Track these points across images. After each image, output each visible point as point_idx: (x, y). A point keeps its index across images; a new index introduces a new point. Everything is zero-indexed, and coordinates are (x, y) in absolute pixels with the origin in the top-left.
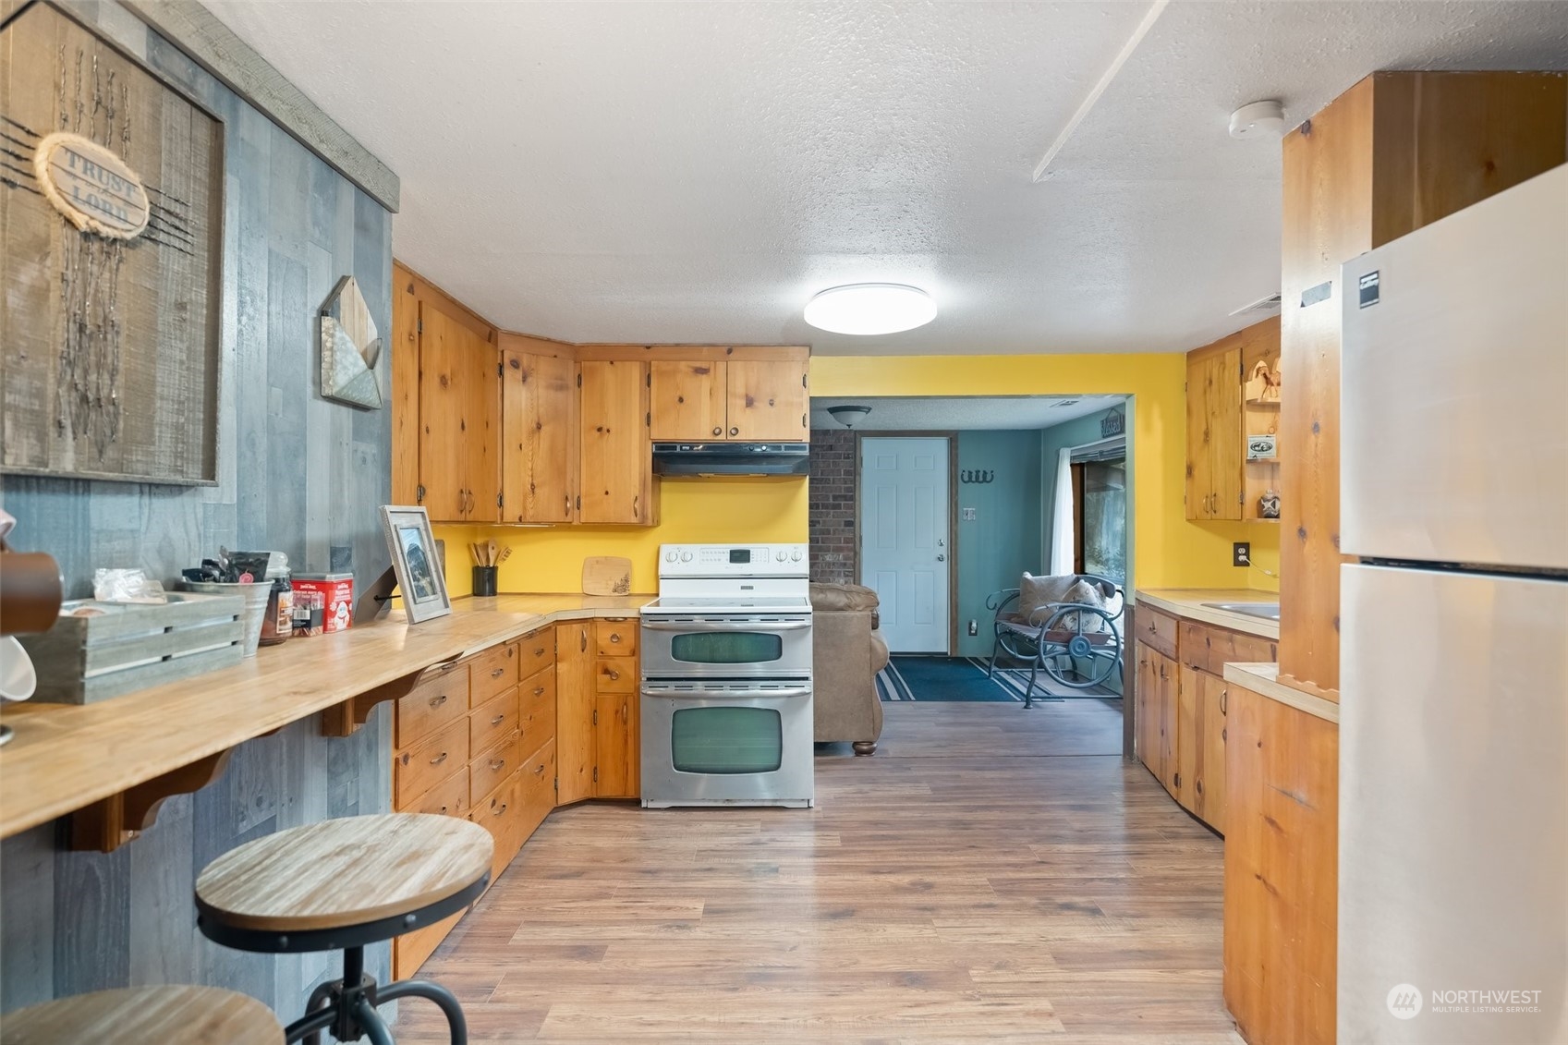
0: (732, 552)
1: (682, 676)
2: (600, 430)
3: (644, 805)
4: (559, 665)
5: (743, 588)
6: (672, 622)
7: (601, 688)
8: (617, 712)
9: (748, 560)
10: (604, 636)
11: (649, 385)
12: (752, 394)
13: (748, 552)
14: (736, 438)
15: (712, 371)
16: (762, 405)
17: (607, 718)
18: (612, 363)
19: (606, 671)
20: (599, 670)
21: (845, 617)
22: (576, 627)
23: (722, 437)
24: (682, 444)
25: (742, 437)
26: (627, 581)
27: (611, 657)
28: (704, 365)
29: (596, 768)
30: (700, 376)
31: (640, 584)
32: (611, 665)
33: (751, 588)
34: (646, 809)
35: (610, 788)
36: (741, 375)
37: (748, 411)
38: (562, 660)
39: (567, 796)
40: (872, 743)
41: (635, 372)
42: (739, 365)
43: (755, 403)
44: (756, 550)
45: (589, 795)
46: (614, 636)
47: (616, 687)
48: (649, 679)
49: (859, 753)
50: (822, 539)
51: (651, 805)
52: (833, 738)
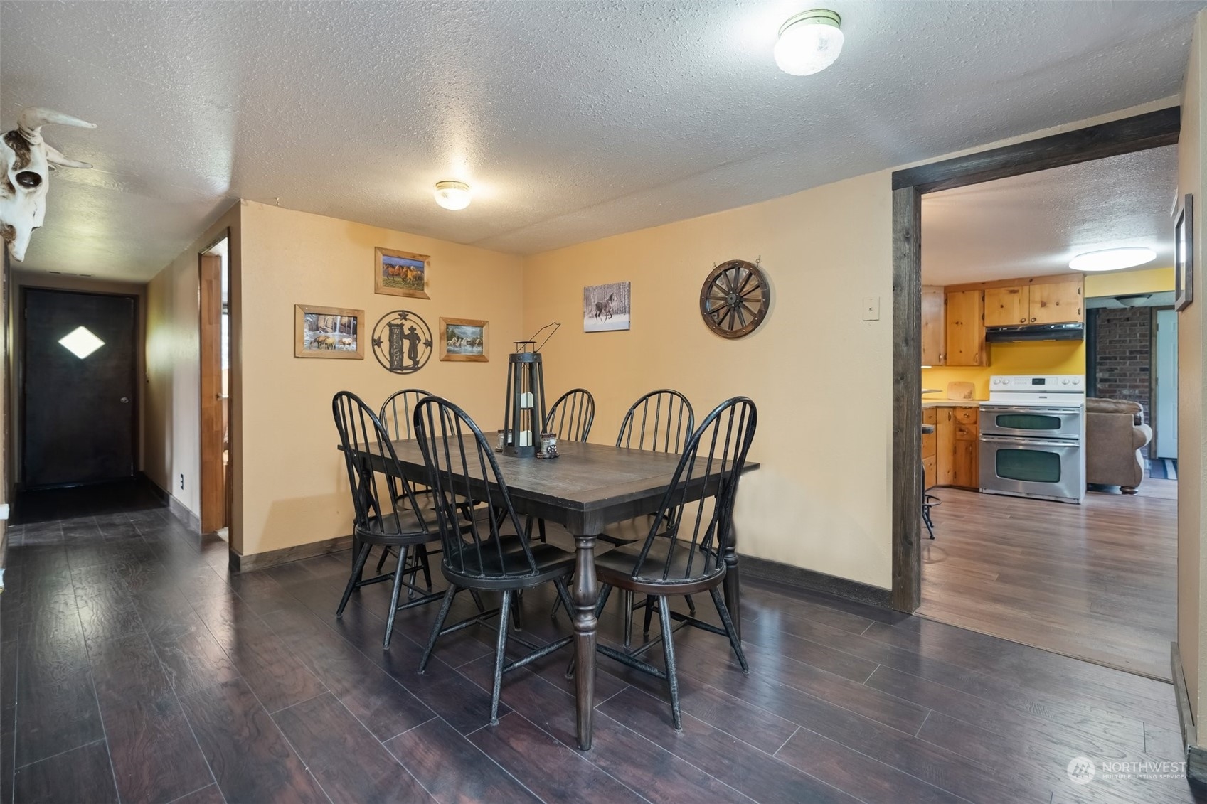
0: (1033, 380)
1: (1002, 434)
2: (957, 323)
3: (981, 490)
4: (938, 425)
5: (1040, 397)
6: (996, 409)
7: (958, 437)
8: (966, 449)
9: (1044, 383)
10: (960, 415)
11: (983, 300)
12: (1045, 301)
13: (1044, 380)
14: (1035, 323)
15: (1020, 291)
16: (1052, 306)
17: (961, 450)
18: (963, 292)
19: (961, 430)
20: (957, 429)
21: (1113, 416)
22: (946, 410)
23: (1027, 323)
24: (1003, 327)
25: (1038, 322)
26: (971, 393)
27: (964, 424)
28: (1016, 289)
29: (955, 473)
30: (1013, 294)
31: (977, 395)
32: (963, 427)
33: (1045, 397)
34: (982, 493)
35: (963, 481)
36: (1038, 292)
37: (1043, 309)
38: (940, 423)
39: (941, 482)
40: (1134, 488)
41: (976, 296)
42: (1037, 286)
43: (1047, 305)
44: (1047, 378)
45: (952, 483)
46: (965, 415)
47: (966, 437)
48: (983, 434)
49: (1124, 493)
50: (1119, 379)
51: (984, 491)
52: (1104, 482)
